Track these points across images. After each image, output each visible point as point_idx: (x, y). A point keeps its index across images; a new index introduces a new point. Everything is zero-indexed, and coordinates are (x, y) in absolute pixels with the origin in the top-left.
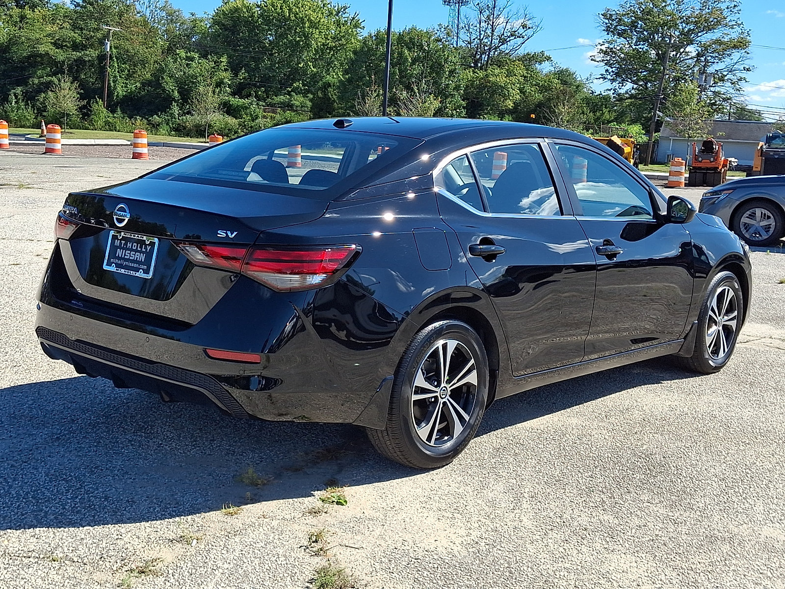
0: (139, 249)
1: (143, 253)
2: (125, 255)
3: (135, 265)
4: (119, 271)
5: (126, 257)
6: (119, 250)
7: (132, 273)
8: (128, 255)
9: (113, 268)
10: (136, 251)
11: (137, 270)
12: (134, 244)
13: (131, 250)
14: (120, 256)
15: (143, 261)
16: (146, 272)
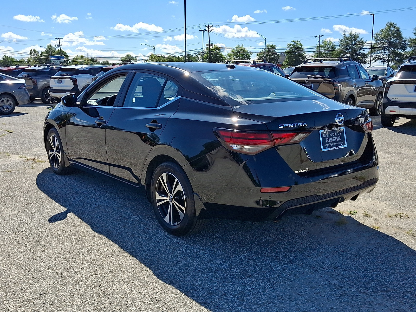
0: (336, 135)
1: (339, 136)
2: (330, 140)
3: (337, 143)
4: (332, 149)
5: (331, 141)
6: (326, 139)
7: (338, 148)
8: (331, 140)
9: (328, 149)
10: (335, 136)
11: (339, 145)
12: (333, 133)
13: (332, 137)
14: (328, 142)
15: (340, 140)
16: (344, 144)
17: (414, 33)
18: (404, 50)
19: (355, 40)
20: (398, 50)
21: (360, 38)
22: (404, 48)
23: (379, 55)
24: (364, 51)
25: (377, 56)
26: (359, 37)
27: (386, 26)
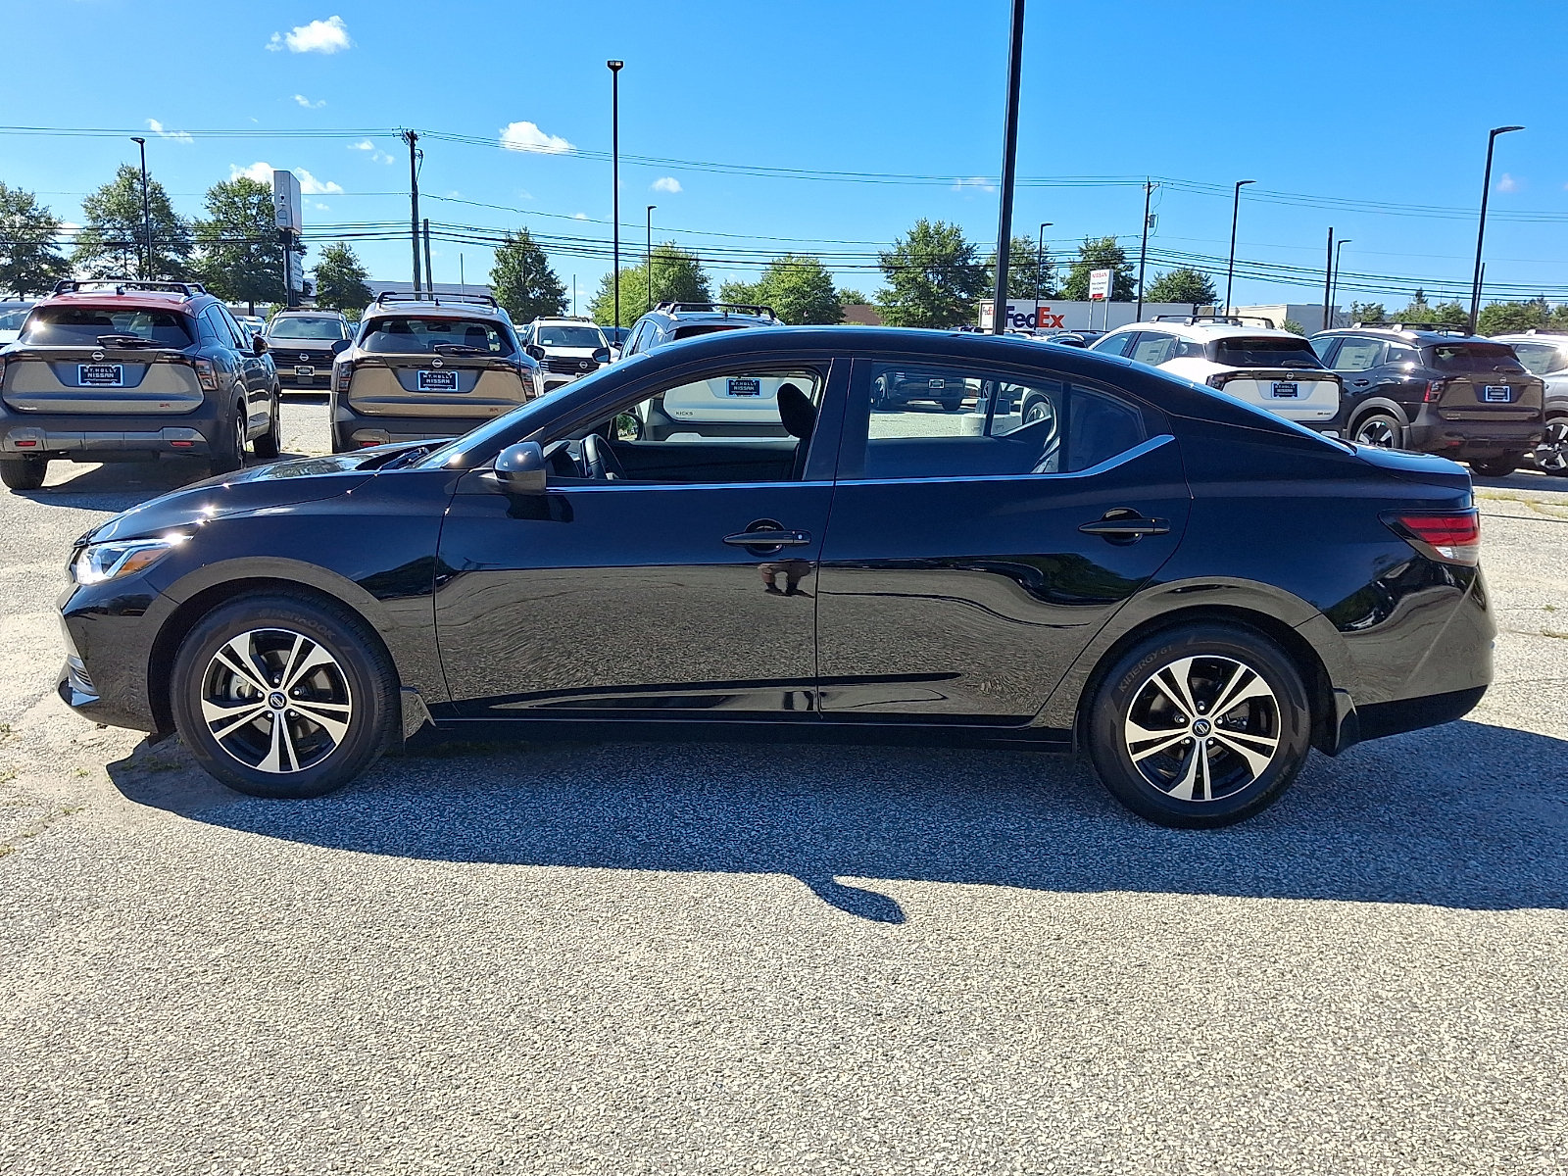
17: (208, 207)
18: (185, 255)
19: (21, 211)
20: (166, 254)
21: (40, 208)
22: (184, 248)
23: (111, 265)
24: (59, 249)
25: (105, 267)
26: (35, 204)
27: (118, 179)
